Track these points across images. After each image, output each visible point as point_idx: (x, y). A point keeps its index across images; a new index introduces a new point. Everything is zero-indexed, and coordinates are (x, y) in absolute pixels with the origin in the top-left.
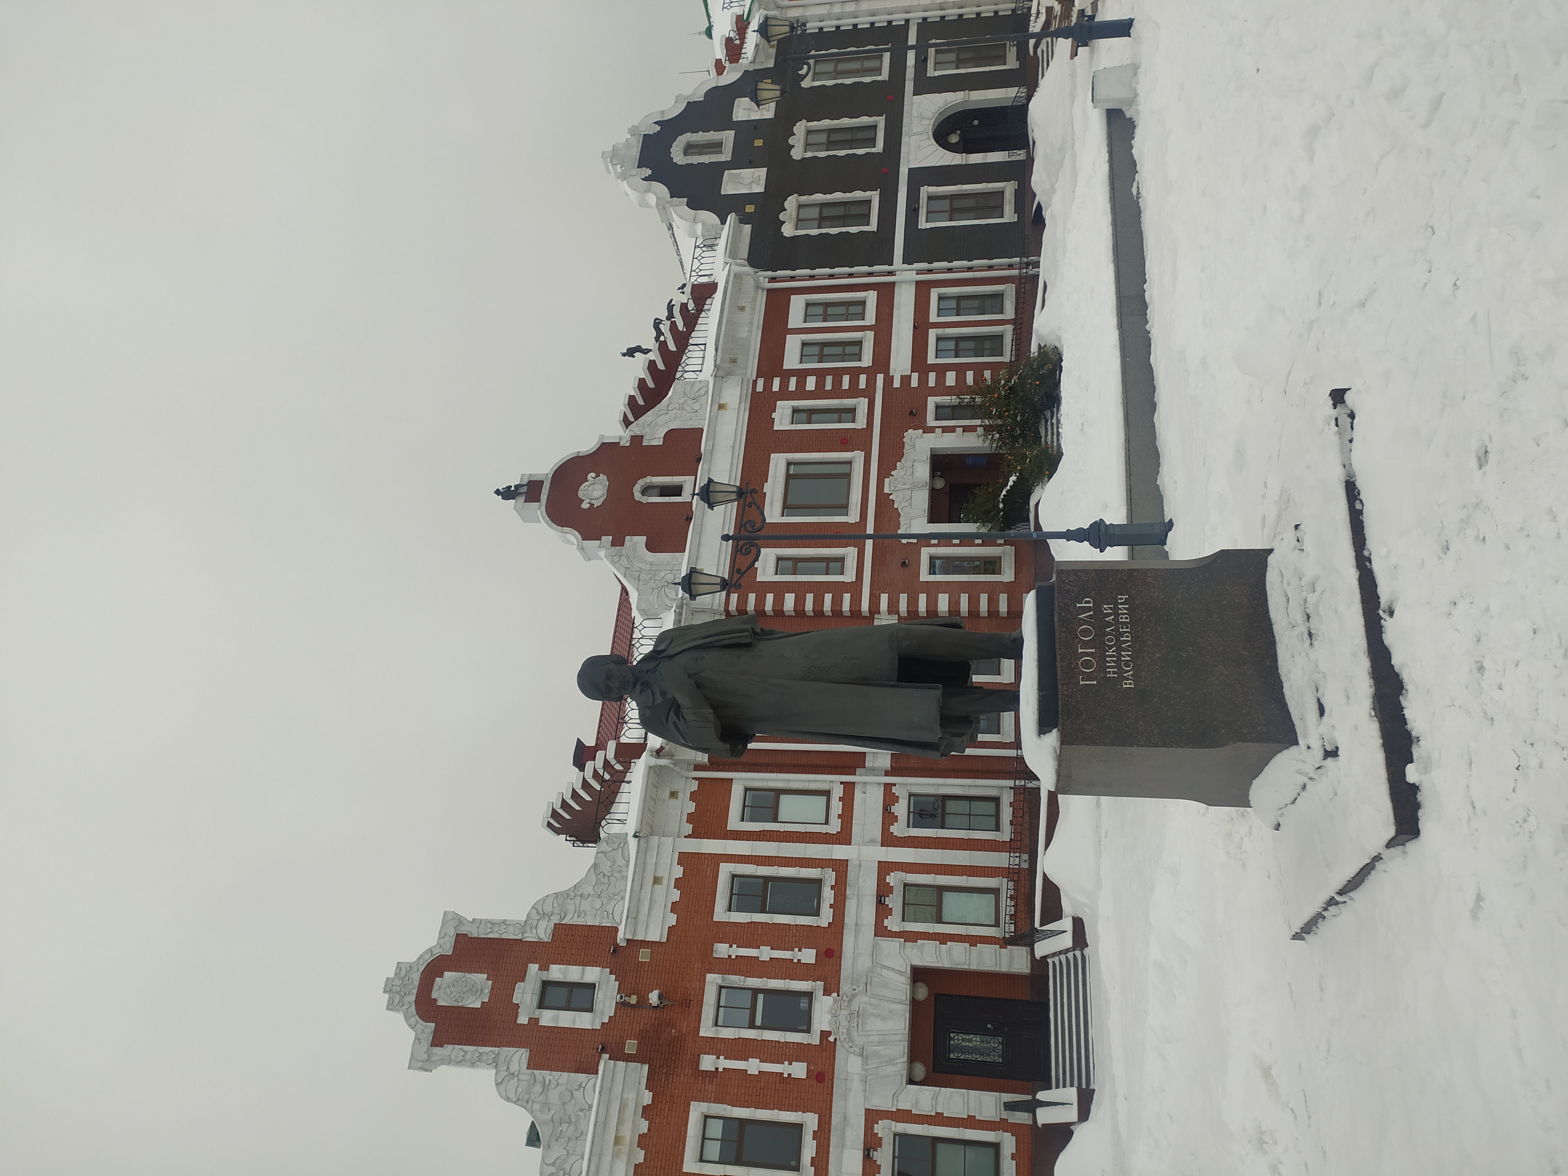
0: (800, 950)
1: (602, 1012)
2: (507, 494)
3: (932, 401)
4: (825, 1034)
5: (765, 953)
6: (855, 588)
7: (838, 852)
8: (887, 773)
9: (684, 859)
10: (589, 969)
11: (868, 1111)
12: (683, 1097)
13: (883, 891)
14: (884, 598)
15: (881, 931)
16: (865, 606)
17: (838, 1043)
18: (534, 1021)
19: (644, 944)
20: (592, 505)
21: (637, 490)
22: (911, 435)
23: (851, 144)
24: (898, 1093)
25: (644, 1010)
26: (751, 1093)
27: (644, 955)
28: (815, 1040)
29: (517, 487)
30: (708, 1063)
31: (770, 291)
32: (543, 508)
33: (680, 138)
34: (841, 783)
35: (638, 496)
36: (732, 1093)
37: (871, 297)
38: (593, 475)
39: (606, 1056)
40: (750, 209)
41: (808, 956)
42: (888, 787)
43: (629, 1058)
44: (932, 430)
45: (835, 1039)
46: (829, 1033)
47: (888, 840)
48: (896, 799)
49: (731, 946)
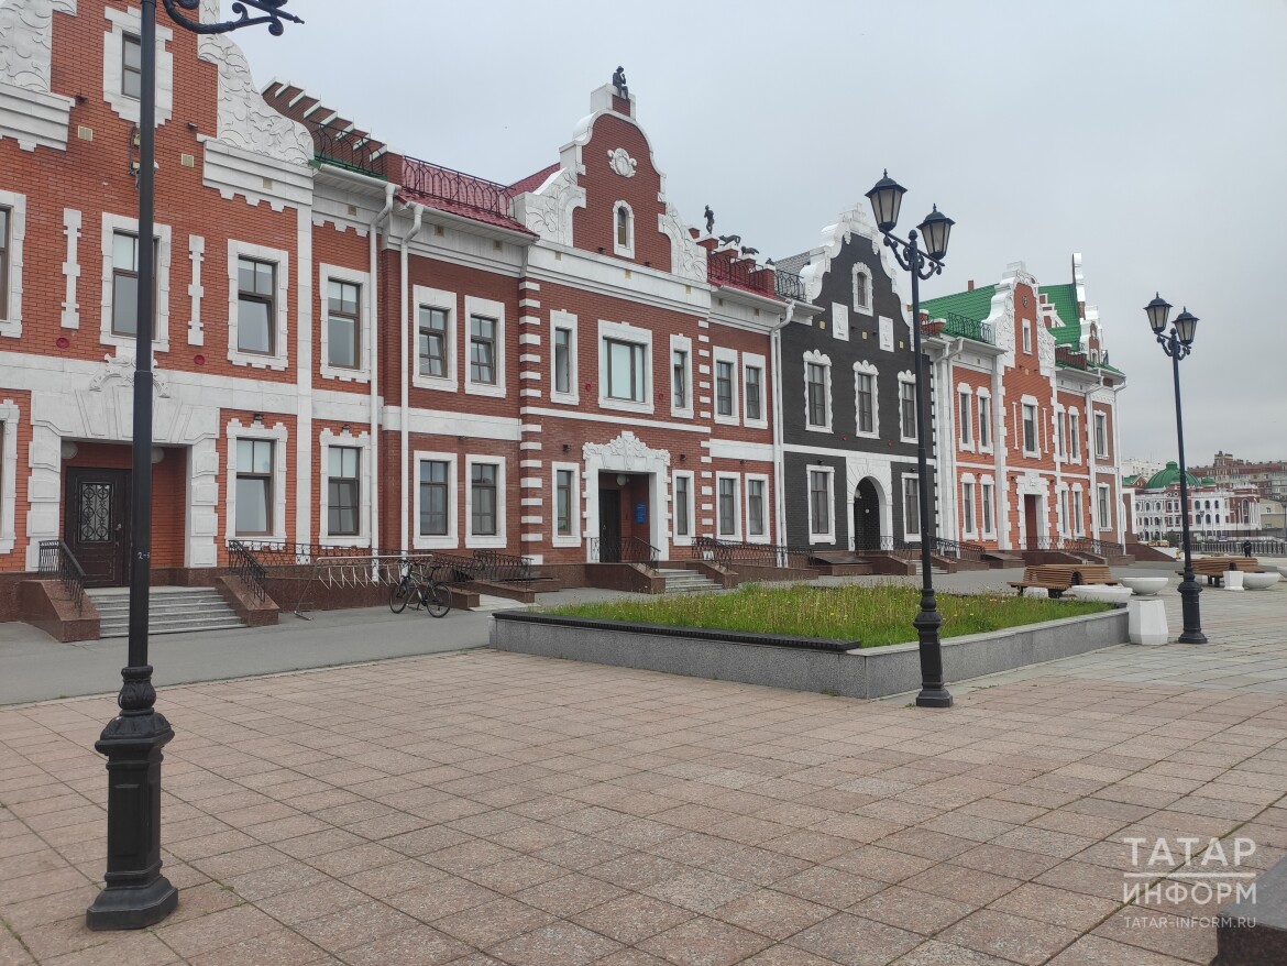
0: (201, 328)
1: (122, 106)
2: (619, 79)
3: (690, 474)
4: (111, 349)
5: (196, 290)
6: (545, 402)
7: (305, 374)
8: (380, 426)
9: (290, 214)
10: (170, 96)
11: (28, 393)
12: (30, 186)
13: (266, 418)
14: (537, 428)
15: (226, 414)
16: (530, 410)
17: (103, 364)
18: (108, 25)
19: (200, 161)
20: (611, 159)
21: (623, 203)
22: (665, 455)
23: (862, 412)
24: (51, 427)
25: (127, 152)
26: (40, 264)
27: (187, 159)
28: (106, 339)
29: (625, 89)
30: (73, 219)
31: (769, 337)
32: (608, 112)
33: (869, 270)
34: (369, 382)
35: (619, 204)
36: (39, 243)
37: (762, 424)
38: (635, 164)
39: (73, 102)
40: (822, 325)
41: (196, 337)
42: (368, 427)
43: (72, 129)
44: (670, 474)
45: (107, 361)
46: (113, 355)
47: (318, 425)
48: (356, 435)
49: (202, 255)
